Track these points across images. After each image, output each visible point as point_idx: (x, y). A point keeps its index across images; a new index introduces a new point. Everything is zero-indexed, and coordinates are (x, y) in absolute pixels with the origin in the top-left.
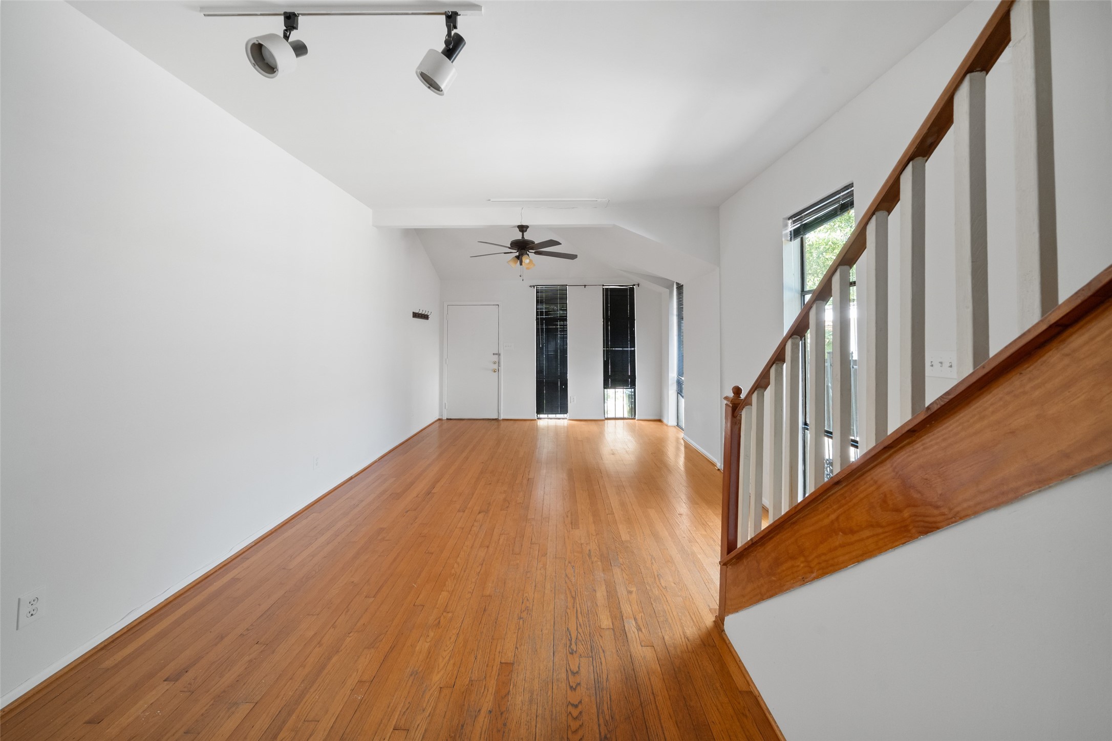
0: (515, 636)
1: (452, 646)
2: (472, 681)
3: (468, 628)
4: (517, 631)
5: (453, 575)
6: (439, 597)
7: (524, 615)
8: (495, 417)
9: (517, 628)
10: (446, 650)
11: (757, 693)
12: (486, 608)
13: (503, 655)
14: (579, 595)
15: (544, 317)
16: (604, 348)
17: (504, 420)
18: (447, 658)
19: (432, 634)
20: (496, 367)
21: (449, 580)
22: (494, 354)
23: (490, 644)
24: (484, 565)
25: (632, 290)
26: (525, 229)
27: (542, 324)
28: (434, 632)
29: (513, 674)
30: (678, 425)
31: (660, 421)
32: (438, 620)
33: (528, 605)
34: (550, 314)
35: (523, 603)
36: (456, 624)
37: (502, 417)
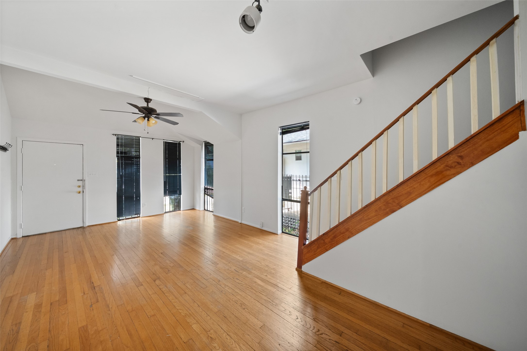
0: (251, 316)
1: (233, 340)
2: (259, 343)
3: (228, 329)
4: (249, 314)
5: (186, 316)
6: (194, 329)
7: (243, 307)
8: (81, 225)
9: (248, 313)
10: (232, 344)
11: (324, 281)
12: (224, 316)
13: (257, 325)
14: (253, 287)
15: (123, 155)
16: (164, 174)
17: (89, 226)
18: (237, 346)
19: (216, 345)
20: (81, 189)
21: (186, 319)
22: (78, 180)
23: (247, 326)
24: (195, 301)
25: (180, 144)
26: (149, 101)
27: (122, 160)
28: (216, 343)
29: (269, 327)
30: (205, 209)
31: (193, 209)
32: (209, 338)
33: (240, 303)
34: (127, 154)
35: (237, 303)
36: (221, 332)
37: (87, 224)
